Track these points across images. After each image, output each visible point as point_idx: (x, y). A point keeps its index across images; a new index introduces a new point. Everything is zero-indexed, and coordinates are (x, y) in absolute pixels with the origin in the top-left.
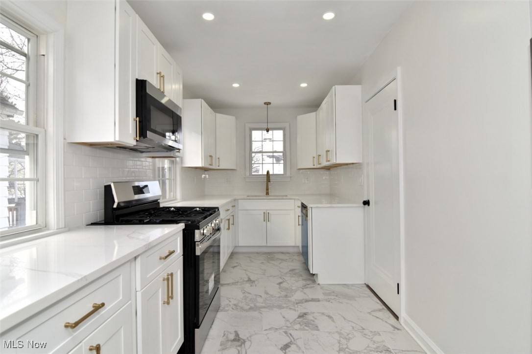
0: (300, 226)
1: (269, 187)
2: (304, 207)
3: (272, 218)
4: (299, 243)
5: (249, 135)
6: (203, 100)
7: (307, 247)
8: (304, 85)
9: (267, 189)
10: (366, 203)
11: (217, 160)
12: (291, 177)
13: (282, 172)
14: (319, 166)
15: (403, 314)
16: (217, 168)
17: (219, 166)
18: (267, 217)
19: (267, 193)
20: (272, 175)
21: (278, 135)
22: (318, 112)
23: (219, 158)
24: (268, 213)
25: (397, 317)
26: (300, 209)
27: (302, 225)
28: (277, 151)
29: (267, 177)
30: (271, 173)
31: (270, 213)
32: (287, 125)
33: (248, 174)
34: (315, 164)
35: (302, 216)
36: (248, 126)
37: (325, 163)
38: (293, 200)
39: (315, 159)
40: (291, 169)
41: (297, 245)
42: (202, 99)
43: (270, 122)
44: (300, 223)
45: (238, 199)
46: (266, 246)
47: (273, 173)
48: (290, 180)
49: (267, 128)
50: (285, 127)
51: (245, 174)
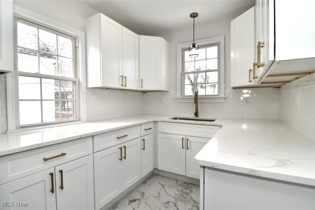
3: (192, 146)
9: (196, 111)
16: (141, 89)
17: (142, 87)
18: (186, 144)
19: (197, 116)
23: (142, 80)
31: (188, 139)
32: (221, 39)
33: (179, 96)
34: (252, 79)
39: (252, 72)
45: (158, 121)
46: (185, 176)
47: (205, 94)
48: (223, 102)
49: (194, 43)
50: (220, 41)
51: (176, 95)
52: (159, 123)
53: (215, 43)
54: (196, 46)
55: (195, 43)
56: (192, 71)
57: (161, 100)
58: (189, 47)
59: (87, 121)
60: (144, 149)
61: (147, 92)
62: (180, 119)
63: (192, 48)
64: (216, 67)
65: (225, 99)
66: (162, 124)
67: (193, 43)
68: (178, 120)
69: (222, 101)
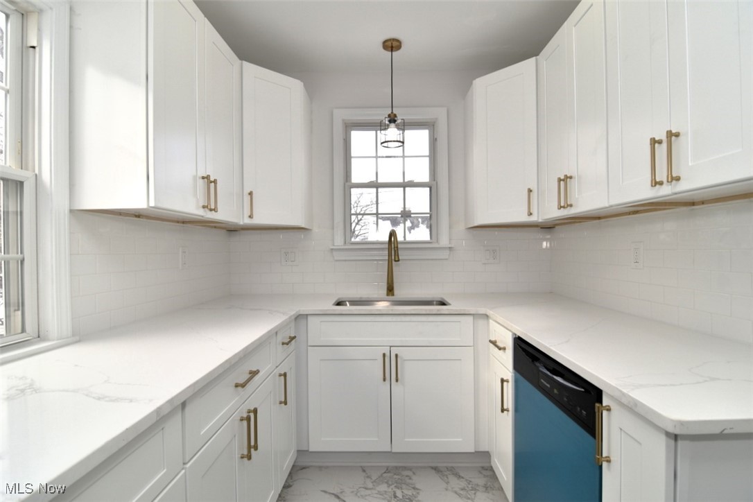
1: (396, 276)
3: (408, 370)
5: (342, 141)
11: (247, 198)
12: (450, 248)
16: (247, 221)
17: (251, 217)
18: (391, 367)
19: (391, 292)
20: (402, 243)
21: (418, 140)
23: (251, 194)
24: (397, 356)
28: (416, 180)
29: (390, 249)
30: (399, 238)
31: (399, 355)
32: (440, 114)
33: (339, 241)
36: (341, 115)
38: (471, 318)
40: (450, 227)
43: (396, 107)
44: (509, 403)
45: (307, 315)
46: (391, 452)
47: (405, 239)
48: (447, 257)
49: (392, 113)
50: (436, 119)
51: (333, 240)
52: (310, 318)
53: (424, 121)
54: (399, 121)
55: (394, 112)
56: (371, 182)
57: (286, 253)
58: (379, 121)
59: (73, 335)
60: (285, 403)
61: (243, 232)
62: (354, 302)
63: (388, 125)
64: (425, 178)
65: (450, 251)
66: (321, 322)
67: (390, 112)
68: (348, 308)
69: (445, 254)
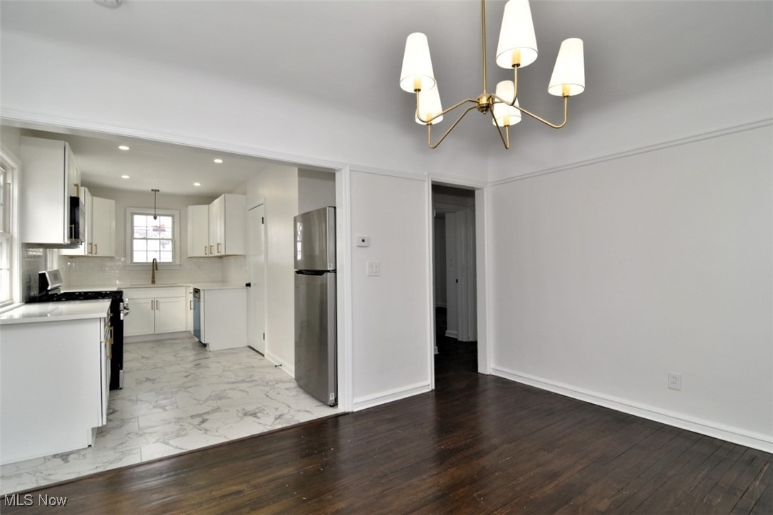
0: (192, 311)
1: (156, 276)
2: (196, 291)
3: (161, 306)
4: (191, 328)
5: (130, 220)
6: (86, 189)
7: (199, 330)
8: (197, 184)
9: (153, 278)
10: (248, 285)
11: (94, 247)
12: (180, 265)
13: (170, 260)
14: (211, 255)
15: (266, 352)
16: (94, 255)
17: (96, 253)
18: (155, 305)
19: (153, 282)
20: (159, 263)
22: (211, 205)
23: (96, 245)
25: (263, 355)
26: (192, 295)
27: (194, 309)
28: (165, 238)
29: (153, 265)
30: (158, 261)
32: (176, 212)
33: (129, 262)
34: (207, 252)
35: (194, 301)
36: (130, 210)
37: (216, 254)
38: (184, 288)
39: (207, 249)
40: (180, 257)
41: (189, 330)
42: (85, 187)
43: (158, 208)
44: (192, 307)
46: (154, 334)
48: (179, 269)
50: (175, 215)
64: (170, 237)
